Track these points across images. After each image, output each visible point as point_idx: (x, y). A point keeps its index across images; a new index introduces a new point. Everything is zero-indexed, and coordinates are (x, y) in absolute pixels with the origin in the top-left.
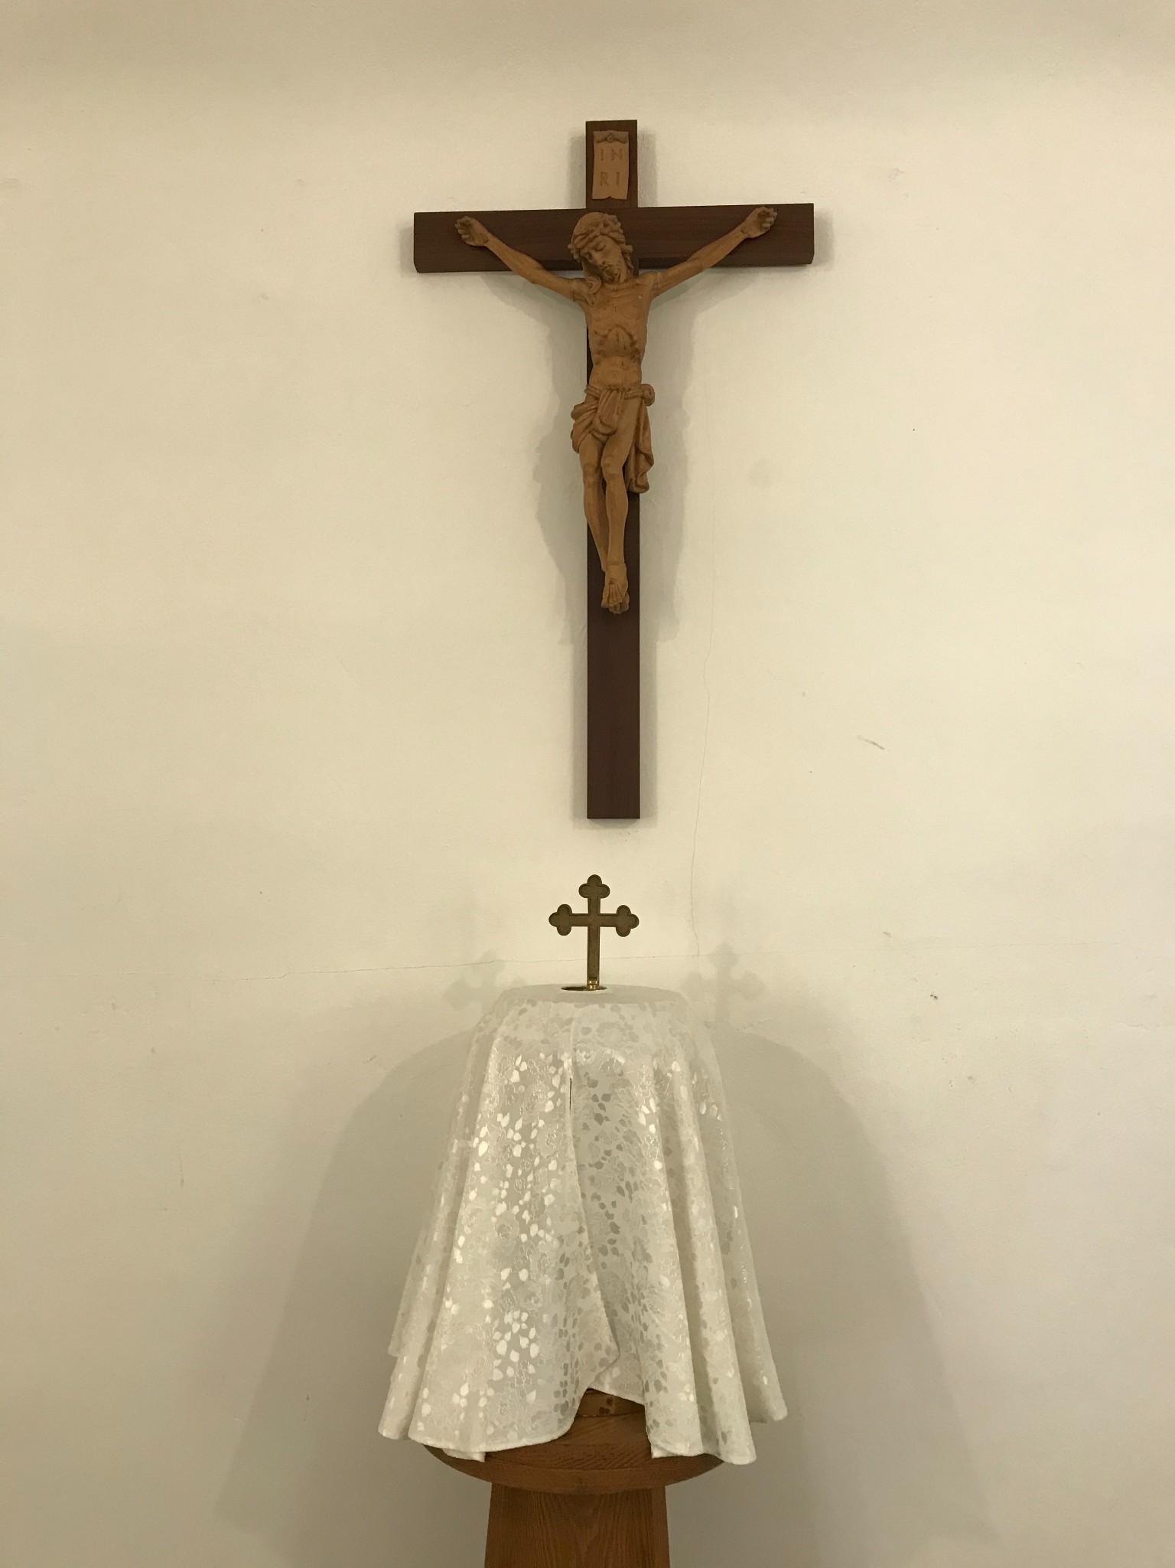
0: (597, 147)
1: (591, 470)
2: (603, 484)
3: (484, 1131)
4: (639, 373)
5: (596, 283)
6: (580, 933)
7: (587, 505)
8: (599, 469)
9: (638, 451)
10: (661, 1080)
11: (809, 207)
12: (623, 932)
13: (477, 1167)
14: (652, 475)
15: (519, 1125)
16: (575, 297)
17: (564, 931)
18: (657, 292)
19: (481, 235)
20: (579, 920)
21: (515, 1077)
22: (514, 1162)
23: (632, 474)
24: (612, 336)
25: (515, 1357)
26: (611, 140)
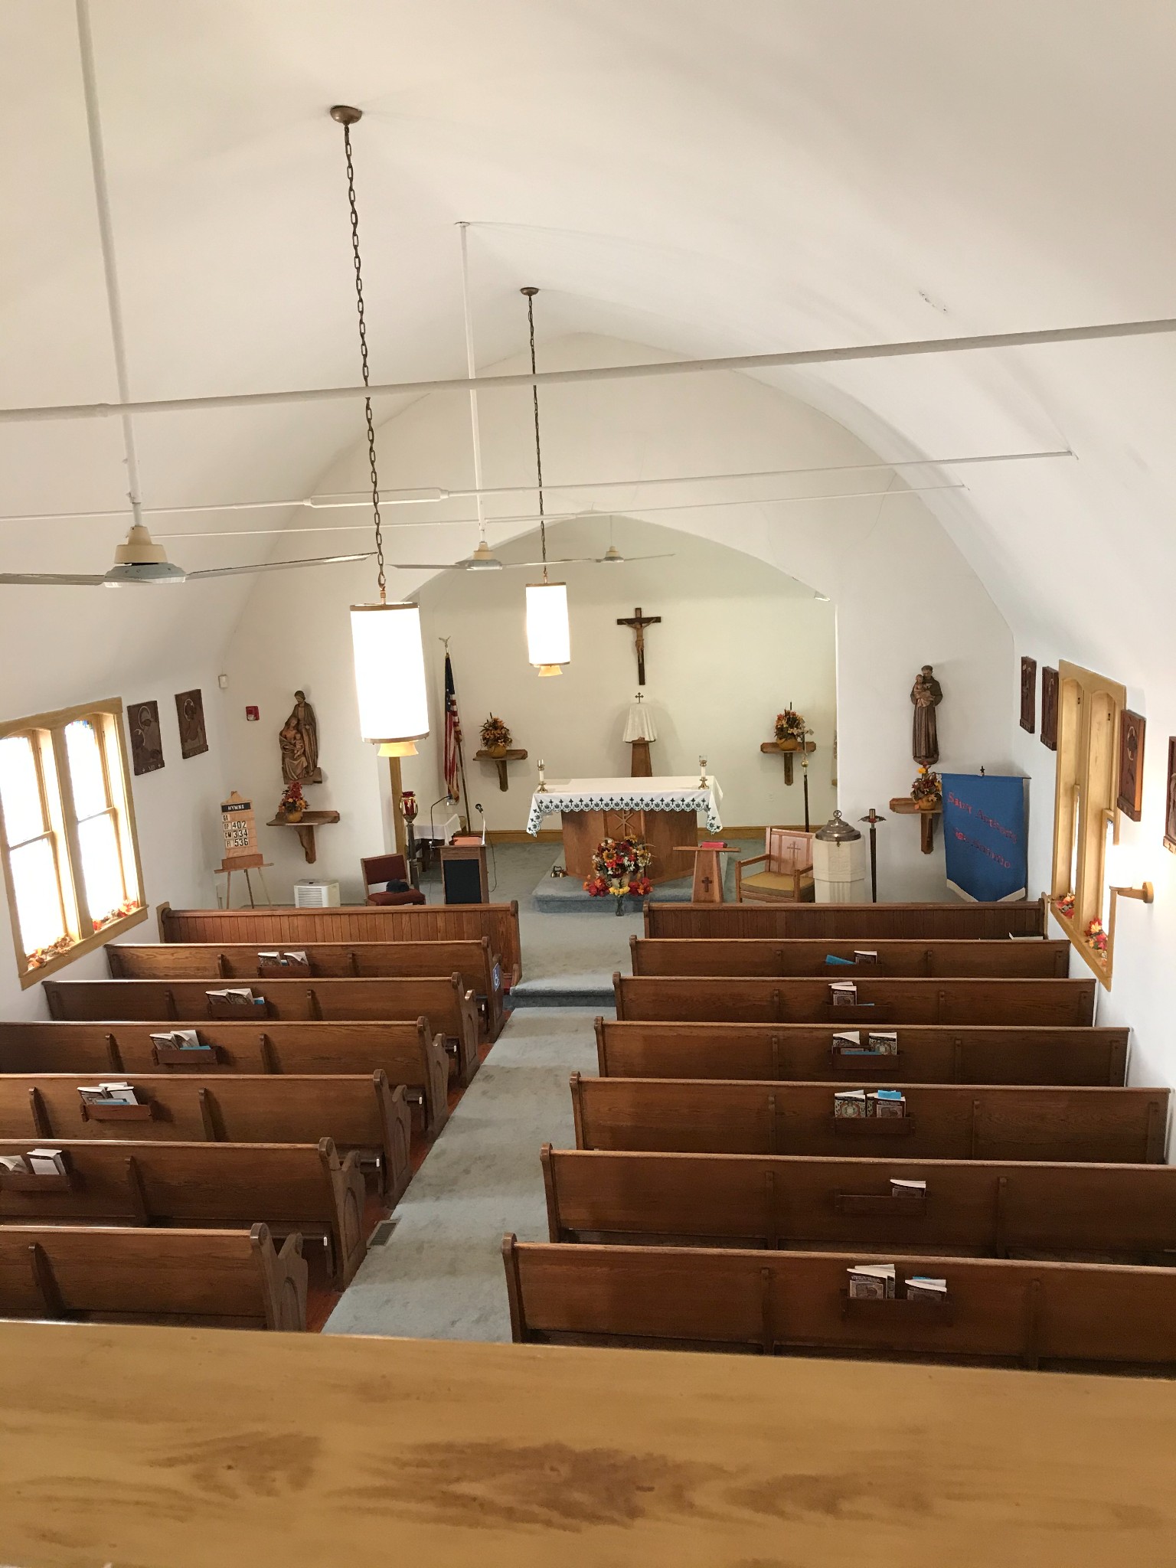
3: (630, 714)
4: (642, 636)
7: (637, 652)
8: (638, 650)
9: (643, 645)
10: (645, 710)
11: (660, 617)
13: (630, 717)
14: (644, 648)
15: (633, 714)
16: (635, 628)
18: (644, 627)
19: (625, 622)
21: (633, 710)
22: (633, 717)
23: (642, 647)
24: (639, 634)
25: (634, 734)
26: (638, 610)
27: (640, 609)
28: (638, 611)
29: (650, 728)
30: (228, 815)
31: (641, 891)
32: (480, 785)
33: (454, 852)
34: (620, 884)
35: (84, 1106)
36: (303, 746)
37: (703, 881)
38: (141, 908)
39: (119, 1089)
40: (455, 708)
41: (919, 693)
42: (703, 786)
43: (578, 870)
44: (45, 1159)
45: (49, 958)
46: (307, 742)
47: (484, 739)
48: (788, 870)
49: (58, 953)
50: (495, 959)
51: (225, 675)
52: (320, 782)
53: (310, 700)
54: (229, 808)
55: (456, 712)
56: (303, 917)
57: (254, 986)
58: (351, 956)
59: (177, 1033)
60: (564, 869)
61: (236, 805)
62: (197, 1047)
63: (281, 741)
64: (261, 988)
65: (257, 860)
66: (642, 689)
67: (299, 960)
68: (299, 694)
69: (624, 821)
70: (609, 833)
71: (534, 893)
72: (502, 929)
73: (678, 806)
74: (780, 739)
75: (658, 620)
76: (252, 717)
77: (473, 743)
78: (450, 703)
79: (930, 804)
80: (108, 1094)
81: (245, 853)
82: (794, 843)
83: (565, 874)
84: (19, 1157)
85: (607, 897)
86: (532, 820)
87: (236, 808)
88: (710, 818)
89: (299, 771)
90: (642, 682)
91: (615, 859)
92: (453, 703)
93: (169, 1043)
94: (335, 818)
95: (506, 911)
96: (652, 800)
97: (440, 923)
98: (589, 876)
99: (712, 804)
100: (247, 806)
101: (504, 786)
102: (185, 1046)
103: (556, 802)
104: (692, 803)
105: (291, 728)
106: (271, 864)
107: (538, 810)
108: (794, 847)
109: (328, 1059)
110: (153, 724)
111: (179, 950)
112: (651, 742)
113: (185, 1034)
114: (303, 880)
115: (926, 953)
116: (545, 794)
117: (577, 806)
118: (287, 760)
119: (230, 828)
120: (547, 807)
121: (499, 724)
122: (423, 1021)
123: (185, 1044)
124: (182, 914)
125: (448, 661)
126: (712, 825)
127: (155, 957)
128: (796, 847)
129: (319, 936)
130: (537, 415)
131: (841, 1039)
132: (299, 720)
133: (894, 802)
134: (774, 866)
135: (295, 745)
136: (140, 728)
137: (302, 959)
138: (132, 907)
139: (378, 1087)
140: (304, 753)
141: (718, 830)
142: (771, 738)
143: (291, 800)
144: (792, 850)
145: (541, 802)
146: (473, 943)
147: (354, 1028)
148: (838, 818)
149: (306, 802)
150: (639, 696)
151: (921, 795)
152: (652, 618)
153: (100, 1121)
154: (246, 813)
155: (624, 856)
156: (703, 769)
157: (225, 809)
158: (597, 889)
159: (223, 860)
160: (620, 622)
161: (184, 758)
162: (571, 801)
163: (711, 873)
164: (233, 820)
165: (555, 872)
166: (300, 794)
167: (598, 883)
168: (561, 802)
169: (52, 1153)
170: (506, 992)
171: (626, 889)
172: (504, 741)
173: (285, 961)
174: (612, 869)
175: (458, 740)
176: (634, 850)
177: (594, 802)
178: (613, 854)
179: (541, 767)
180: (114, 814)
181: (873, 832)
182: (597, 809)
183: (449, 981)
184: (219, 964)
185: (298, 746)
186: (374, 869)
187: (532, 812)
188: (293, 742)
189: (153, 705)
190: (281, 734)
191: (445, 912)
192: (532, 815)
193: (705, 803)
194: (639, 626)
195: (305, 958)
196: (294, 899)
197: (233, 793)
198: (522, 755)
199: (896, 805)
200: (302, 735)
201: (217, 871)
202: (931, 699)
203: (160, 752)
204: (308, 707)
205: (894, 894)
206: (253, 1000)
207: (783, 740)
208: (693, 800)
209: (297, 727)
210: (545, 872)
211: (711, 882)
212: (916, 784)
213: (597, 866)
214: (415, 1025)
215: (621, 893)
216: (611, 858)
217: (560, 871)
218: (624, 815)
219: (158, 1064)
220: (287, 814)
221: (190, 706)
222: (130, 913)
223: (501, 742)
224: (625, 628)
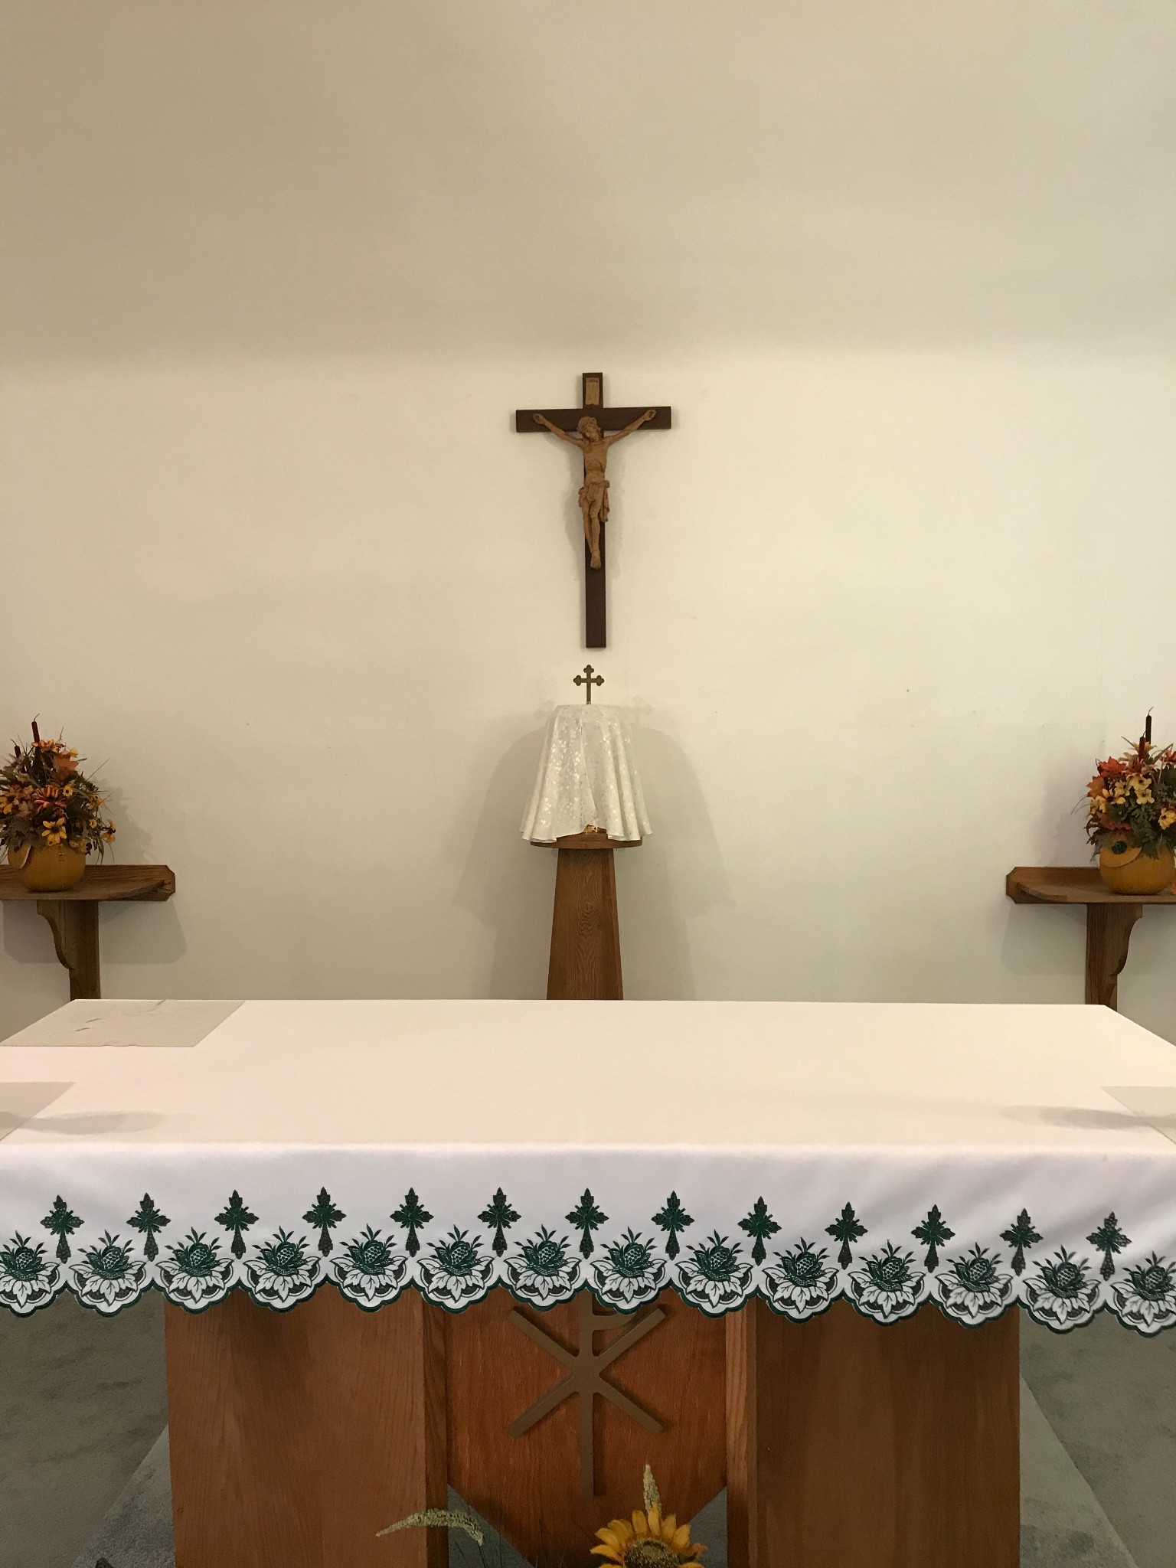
0: (587, 384)
1: (586, 516)
2: (590, 521)
3: (554, 745)
4: (604, 476)
5: (588, 442)
6: (584, 685)
7: (585, 528)
8: (589, 516)
9: (604, 507)
10: (611, 728)
11: (669, 408)
12: (599, 684)
13: (552, 756)
14: (610, 516)
15: (565, 743)
16: (579, 446)
17: (578, 684)
18: (611, 444)
19: (543, 420)
20: (584, 681)
21: (564, 728)
22: (564, 754)
23: (601, 516)
24: (593, 464)
25: (565, 812)
26: (592, 381)
27: (599, 376)
28: (592, 385)
29: (627, 793)
66: (594, 658)
74: (1120, 849)
75: (660, 418)
90: (596, 635)
112: (625, 845)
121: (57, 764)
150: (588, 681)
152: (641, 411)
160: (527, 421)
194: (593, 433)
198: (156, 885)
207: (1133, 853)
223: (55, 830)
224: (538, 442)
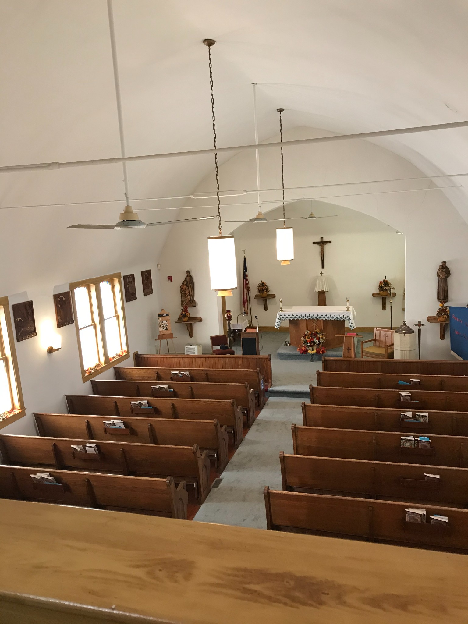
1: (321, 254)
4: (323, 249)
10: (324, 279)
13: (318, 281)
16: (320, 246)
18: (324, 245)
19: (316, 243)
21: (319, 279)
23: (323, 254)
25: (319, 288)
26: (322, 238)
27: (323, 238)
29: (326, 287)
30: (160, 318)
31: (321, 352)
32: (256, 308)
33: (246, 334)
34: (312, 349)
35: (105, 428)
36: (189, 292)
37: (347, 349)
38: (127, 353)
39: (118, 422)
40: (247, 278)
41: (440, 273)
42: (348, 310)
43: (295, 343)
44: (91, 447)
45: (93, 371)
46: (190, 290)
47: (258, 290)
48: (383, 345)
49: (97, 369)
50: (261, 377)
51: (160, 264)
52: (195, 306)
53: (192, 274)
54: (161, 316)
55: (248, 279)
56: (188, 358)
57: (169, 384)
58: (206, 374)
59: (140, 401)
60: (290, 342)
61: (163, 314)
62: (147, 407)
63: (181, 290)
64: (172, 385)
65: (171, 336)
66: (323, 270)
67: (186, 375)
68: (188, 272)
69: (314, 324)
70: (308, 328)
71: (277, 352)
72: (265, 365)
73: (337, 318)
74: (381, 291)
75: (330, 242)
76: (170, 281)
77: (254, 292)
78: (245, 276)
79: (444, 319)
80: (114, 424)
81: (167, 333)
82: (386, 334)
83: (290, 345)
84: (81, 446)
85: (307, 354)
86: (277, 323)
87: (163, 315)
88: (351, 323)
89: (187, 302)
90: (323, 267)
91: (311, 339)
92: (247, 276)
93: (136, 405)
94: (200, 320)
95: (266, 358)
96: (326, 315)
97: (241, 362)
98: (300, 346)
99: (351, 318)
100: (167, 315)
101: (266, 309)
102: (143, 407)
103: (287, 315)
104: (343, 317)
105: (184, 285)
106: (176, 338)
107: (279, 319)
108: (386, 336)
109: (197, 414)
110: (133, 283)
111: (142, 370)
112: (326, 292)
113: (143, 402)
114: (188, 344)
115: (441, 381)
116: (283, 312)
117: (295, 317)
118: (183, 297)
119: (161, 323)
120: (283, 317)
121: (264, 284)
122: (233, 401)
123: (143, 406)
124: (142, 356)
125: (245, 259)
126: (351, 326)
127: (132, 372)
128: (387, 336)
129: (194, 366)
130: (282, 160)
131: (404, 415)
132: (187, 283)
133: (429, 318)
134: (377, 343)
135: (186, 291)
136: (128, 284)
137: (187, 375)
138: (124, 353)
139: (216, 425)
140: (189, 295)
141: (354, 328)
142: (377, 291)
143: (184, 313)
144: (385, 337)
145: (281, 316)
146: (253, 371)
147: (208, 402)
148: (405, 325)
149: (189, 314)
150: (322, 273)
151: (440, 315)
152: (328, 241)
153: (112, 434)
154: (167, 318)
155: (314, 338)
156: (348, 303)
157: (159, 316)
158: (303, 351)
159: (158, 336)
160: (314, 243)
161: (144, 296)
162: (293, 315)
163: (351, 346)
164: (162, 320)
165: (286, 344)
166: (187, 311)
167: (303, 349)
168: (289, 315)
169: (93, 445)
170: (266, 390)
171: (315, 351)
172: (267, 291)
173: (181, 375)
174: (309, 343)
175: (248, 290)
176: (319, 336)
177: (302, 316)
178: (310, 337)
179: (281, 302)
180: (118, 317)
181: (419, 330)
182: (303, 319)
183: (243, 385)
184: (156, 375)
185: (187, 292)
186: (215, 340)
187: (277, 319)
188: (185, 290)
189: (133, 275)
190: (180, 287)
191: (242, 358)
192: (277, 321)
193: (349, 317)
194: (322, 245)
195: (189, 375)
196: (184, 351)
197: (162, 310)
198: (274, 296)
199: (429, 319)
200: (188, 288)
201: (156, 340)
202: (445, 275)
203: (135, 294)
204: (191, 277)
205: (427, 356)
206: (169, 390)
207: (382, 291)
208: (344, 316)
209: (186, 285)
210: (282, 343)
211: (351, 349)
212: (438, 311)
213: (303, 342)
214: (230, 402)
215: (313, 353)
216: (309, 339)
217: (288, 343)
218: (314, 321)
219: (133, 413)
220: (182, 318)
221: (146, 276)
222: (123, 355)
223: (265, 291)
224: (316, 245)
